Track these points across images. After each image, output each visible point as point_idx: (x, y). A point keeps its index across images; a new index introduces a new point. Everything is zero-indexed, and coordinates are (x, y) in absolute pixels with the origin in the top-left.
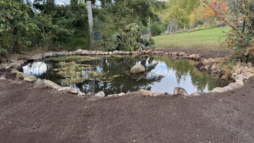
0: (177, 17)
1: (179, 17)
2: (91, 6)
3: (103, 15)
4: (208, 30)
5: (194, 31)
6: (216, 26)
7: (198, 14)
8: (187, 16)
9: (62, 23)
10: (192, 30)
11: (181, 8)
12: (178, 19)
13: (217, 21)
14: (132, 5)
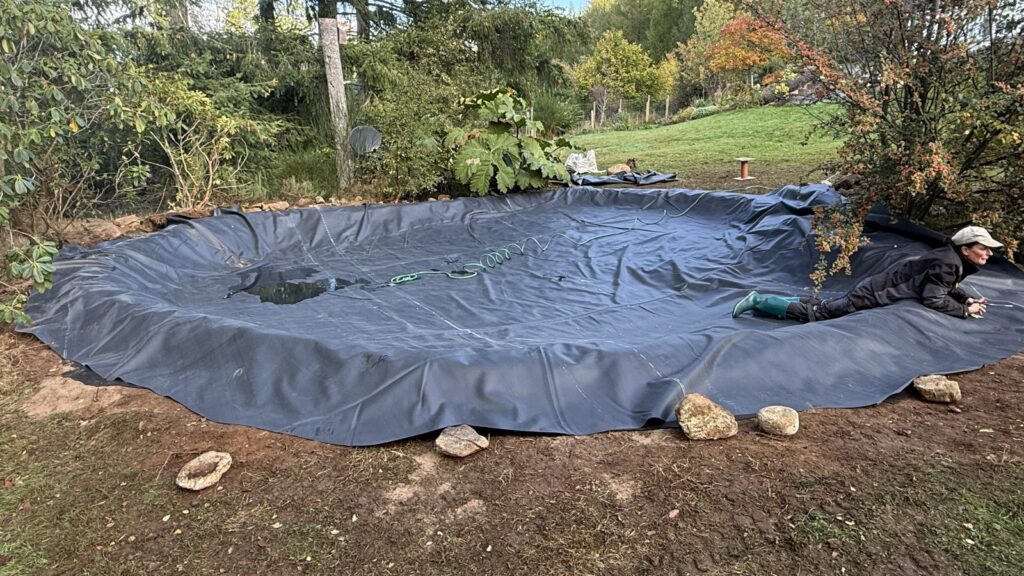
0: (621, 71)
1: (627, 72)
2: (336, 37)
3: (379, 67)
4: (732, 116)
5: (683, 120)
6: (756, 103)
7: (689, 64)
8: (651, 69)
9: (233, 98)
10: (675, 117)
11: (630, 42)
12: (621, 80)
13: (755, 83)
14: (475, 32)
